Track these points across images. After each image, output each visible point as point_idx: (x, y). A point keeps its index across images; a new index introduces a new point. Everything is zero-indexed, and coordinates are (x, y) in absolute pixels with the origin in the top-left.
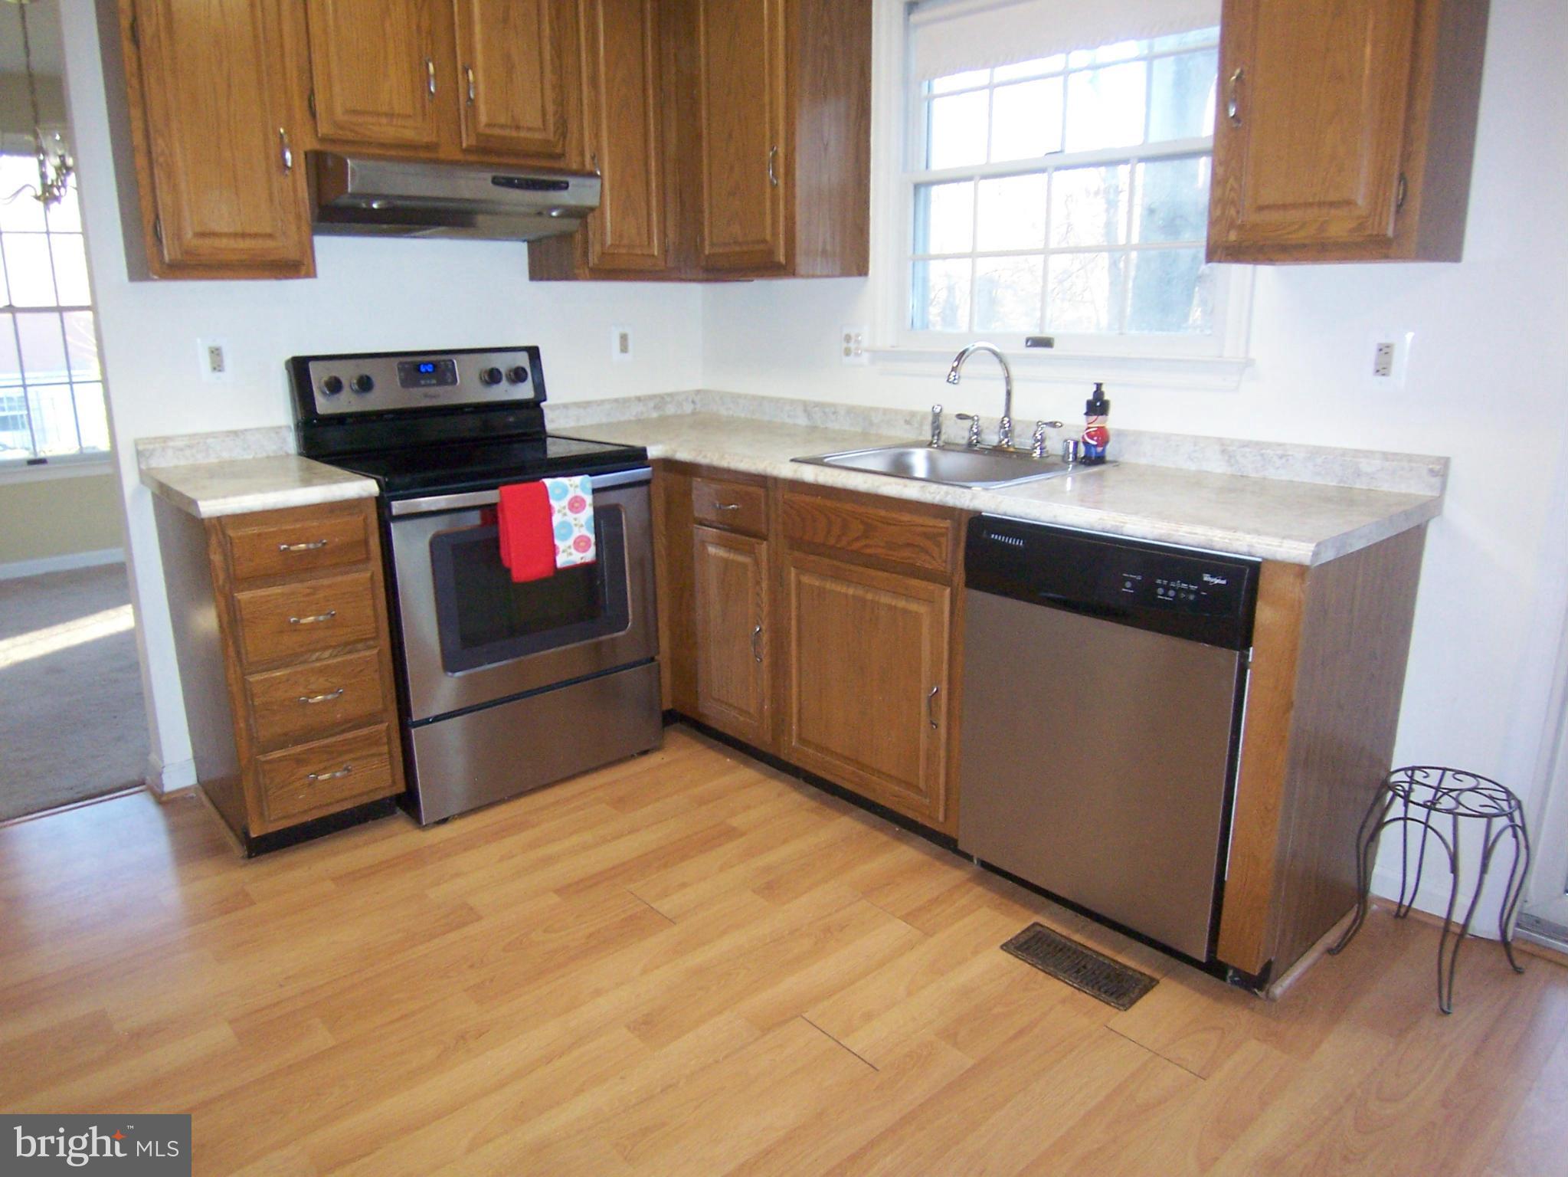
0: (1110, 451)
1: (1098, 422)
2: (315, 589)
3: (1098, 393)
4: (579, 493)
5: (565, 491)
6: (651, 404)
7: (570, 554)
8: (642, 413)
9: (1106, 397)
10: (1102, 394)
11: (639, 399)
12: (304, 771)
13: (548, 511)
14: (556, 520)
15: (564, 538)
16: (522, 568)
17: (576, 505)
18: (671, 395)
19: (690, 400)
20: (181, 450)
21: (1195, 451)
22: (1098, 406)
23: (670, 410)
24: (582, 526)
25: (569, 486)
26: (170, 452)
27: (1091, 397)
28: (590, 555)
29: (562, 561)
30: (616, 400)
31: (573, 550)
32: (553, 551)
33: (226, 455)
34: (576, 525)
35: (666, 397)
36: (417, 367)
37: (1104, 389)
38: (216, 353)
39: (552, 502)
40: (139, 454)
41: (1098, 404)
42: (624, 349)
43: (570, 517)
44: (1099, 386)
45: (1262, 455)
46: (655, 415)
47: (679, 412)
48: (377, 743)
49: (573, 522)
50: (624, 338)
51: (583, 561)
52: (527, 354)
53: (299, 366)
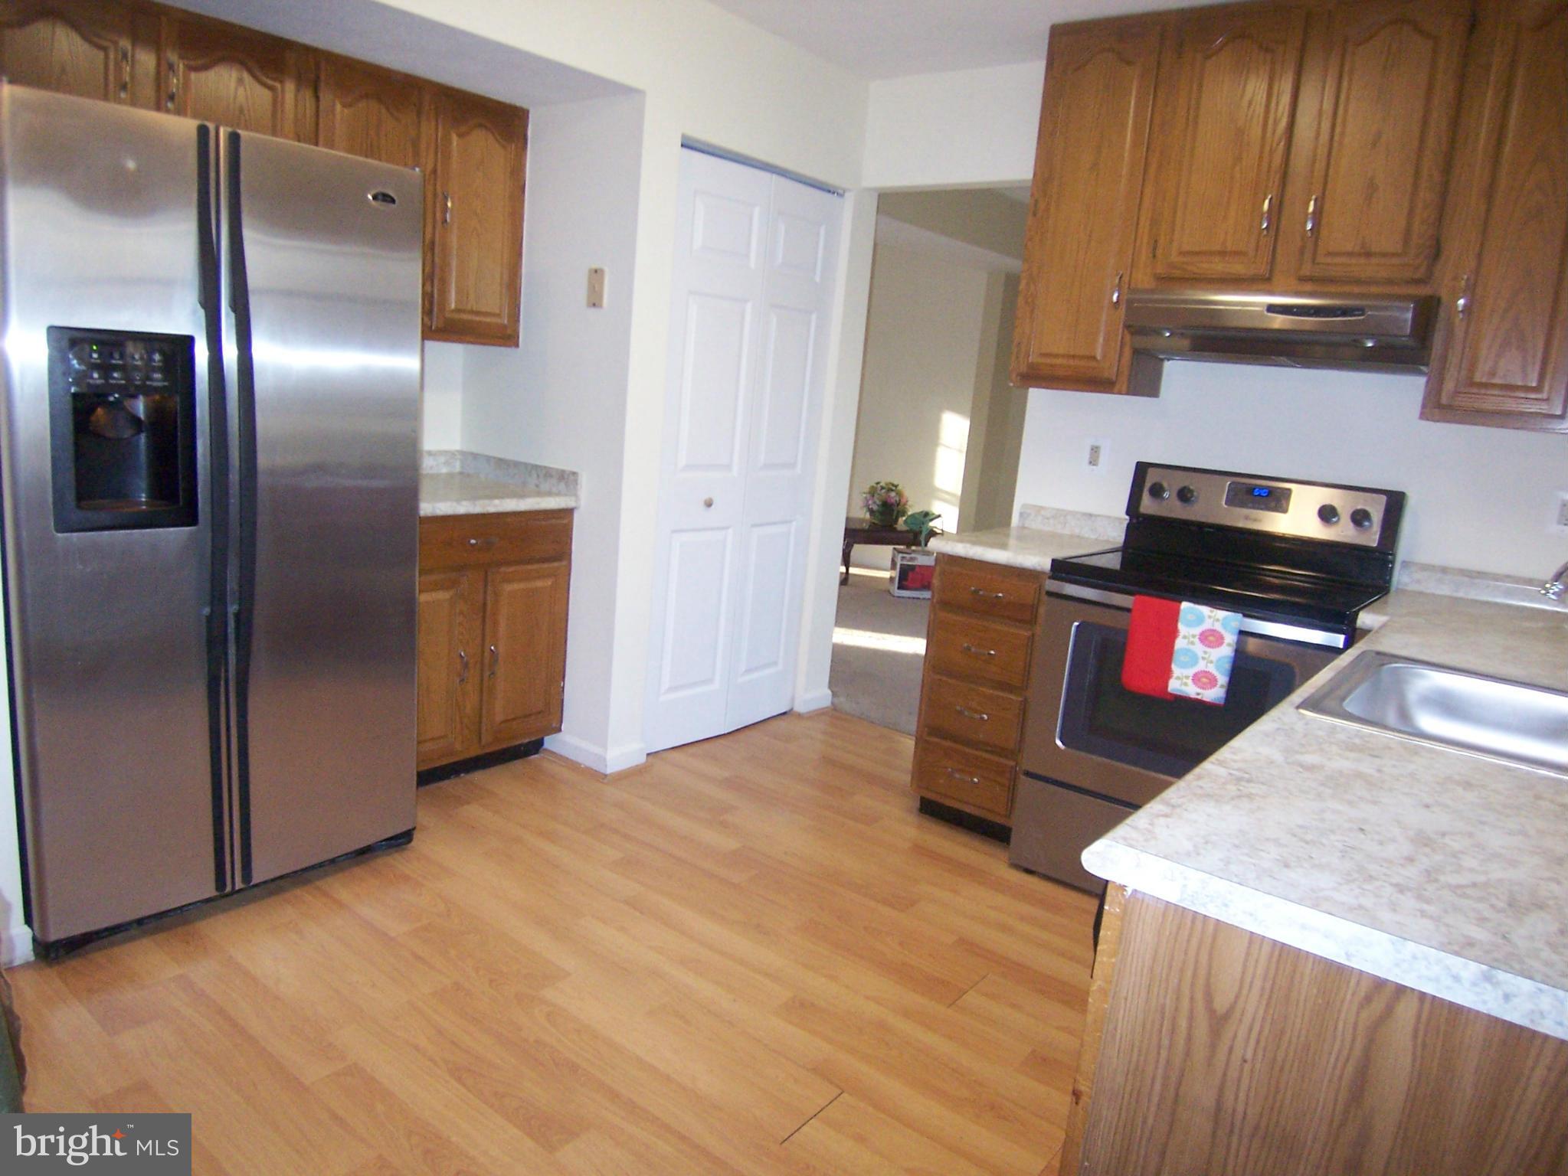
2: (987, 630)
4: (1218, 627)
5: (1200, 620)
7: (1186, 684)
12: (946, 762)
13: (1173, 633)
14: (1180, 644)
15: (1184, 666)
16: (1135, 677)
17: (1210, 638)
24: (1211, 662)
25: (1207, 618)
26: (1039, 518)
28: (1214, 694)
29: (1174, 686)
31: (1190, 681)
32: (1167, 673)
34: (1203, 658)
36: (1250, 491)
38: (1095, 450)
39: (1181, 626)
43: (1199, 648)
48: (1001, 773)
49: (1200, 654)
51: (1199, 697)
52: (1384, 498)
53: (1142, 469)
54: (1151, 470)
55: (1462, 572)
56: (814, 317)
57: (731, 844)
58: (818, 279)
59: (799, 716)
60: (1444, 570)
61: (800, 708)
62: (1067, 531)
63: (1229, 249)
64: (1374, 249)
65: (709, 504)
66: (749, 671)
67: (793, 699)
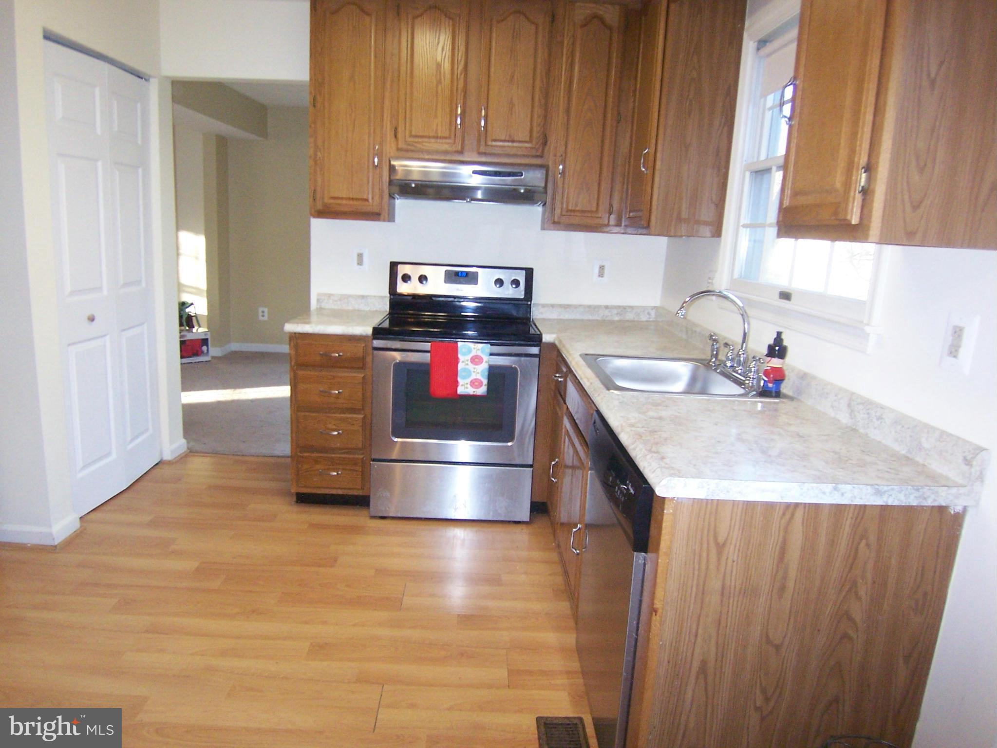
0: (785, 388)
1: (775, 363)
2: (334, 377)
3: (779, 339)
4: (479, 353)
5: (470, 351)
6: (615, 311)
7: (467, 388)
8: (607, 317)
9: (785, 343)
10: (782, 340)
11: (607, 307)
12: (318, 467)
13: (456, 361)
14: (460, 366)
15: (464, 378)
16: (438, 390)
17: (476, 360)
18: (632, 307)
19: (647, 312)
20: (336, 301)
21: (835, 401)
22: (777, 349)
23: (630, 316)
24: (478, 373)
25: (473, 349)
26: (331, 301)
27: (772, 342)
28: (482, 391)
29: (460, 390)
30: (590, 307)
31: (469, 386)
32: (456, 383)
33: (356, 307)
34: (474, 372)
35: (627, 308)
36: (457, 274)
37: (783, 336)
38: (360, 256)
39: (460, 356)
40: (318, 300)
41: (777, 348)
42: (601, 275)
43: (471, 366)
44: (779, 334)
45: (868, 414)
46: (616, 318)
47: (636, 319)
48: (355, 464)
49: (472, 370)
50: (602, 268)
51: (475, 393)
52: (524, 272)
53: (394, 266)
54: (400, 266)
55: (561, 306)
56: (140, 170)
57: (190, 565)
58: (140, 142)
59: (169, 463)
60: (553, 306)
61: (168, 456)
62: (350, 308)
63: (439, 135)
64: (516, 138)
65: (92, 319)
66: (132, 440)
67: (161, 453)
